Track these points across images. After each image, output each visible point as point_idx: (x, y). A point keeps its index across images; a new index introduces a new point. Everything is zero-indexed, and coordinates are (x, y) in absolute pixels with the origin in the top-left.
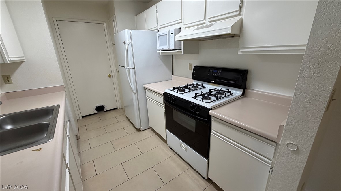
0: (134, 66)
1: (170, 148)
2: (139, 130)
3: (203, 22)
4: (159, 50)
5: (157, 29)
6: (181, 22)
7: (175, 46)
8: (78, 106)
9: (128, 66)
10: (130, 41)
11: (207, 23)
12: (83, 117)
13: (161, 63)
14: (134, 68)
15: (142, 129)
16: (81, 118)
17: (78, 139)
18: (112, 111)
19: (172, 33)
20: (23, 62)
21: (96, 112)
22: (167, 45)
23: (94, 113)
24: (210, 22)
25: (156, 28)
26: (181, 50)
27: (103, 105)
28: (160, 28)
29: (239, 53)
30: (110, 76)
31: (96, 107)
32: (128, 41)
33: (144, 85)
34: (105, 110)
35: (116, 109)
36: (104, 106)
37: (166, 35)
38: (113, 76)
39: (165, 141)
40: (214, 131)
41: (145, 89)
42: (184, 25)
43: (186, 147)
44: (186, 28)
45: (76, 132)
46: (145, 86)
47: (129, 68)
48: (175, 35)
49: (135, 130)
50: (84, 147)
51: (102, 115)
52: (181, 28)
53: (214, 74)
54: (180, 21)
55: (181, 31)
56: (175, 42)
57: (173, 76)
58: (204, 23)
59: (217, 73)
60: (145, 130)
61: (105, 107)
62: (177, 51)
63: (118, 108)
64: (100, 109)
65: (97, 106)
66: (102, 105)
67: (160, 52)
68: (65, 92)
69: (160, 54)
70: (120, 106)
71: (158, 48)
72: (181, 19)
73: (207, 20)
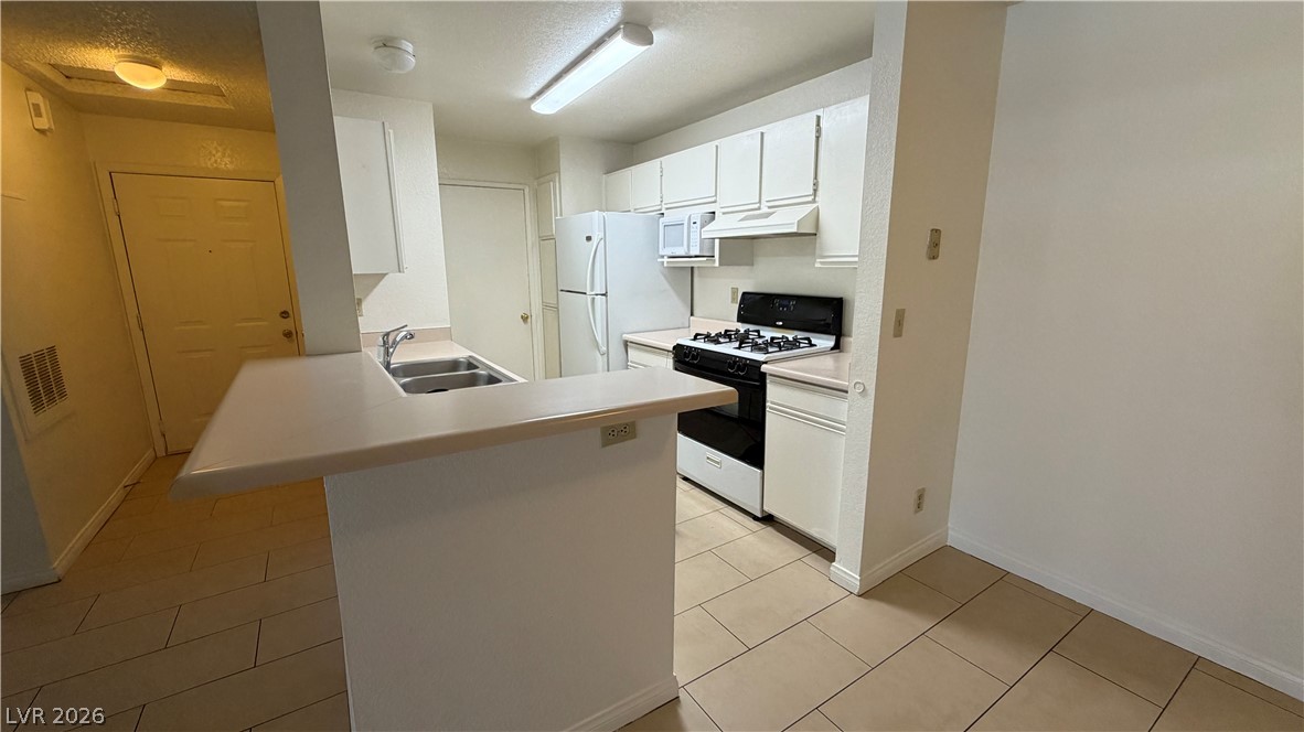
0: (606, 288)
1: (685, 479)
3: (756, 206)
4: (663, 257)
5: (660, 210)
6: (715, 202)
7: (701, 248)
10: (602, 235)
13: (666, 285)
14: (606, 295)
19: (695, 222)
22: (682, 245)
24: (770, 207)
25: (658, 208)
26: (713, 256)
28: (667, 209)
29: (817, 265)
30: (525, 319)
32: (598, 234)
33: (624, 335)
37: (682, 224)
38: (534, 317)
42: (722, 207)
43: (718, 459)
44: (724, 213)
46: (629, 336)
48: (702, 226)
52: (714, 213)
53: (783, 309)
54: (713, 199)
55: (714, 219)
56: (702, 241)
57: (692, 317)
58: (759, 209)
59: (787, 306)
62: (704, 259)
67: (666, 260)
69: (665, 265)
71: (661, 253)
72: (716, 196)
73: (764, 204)
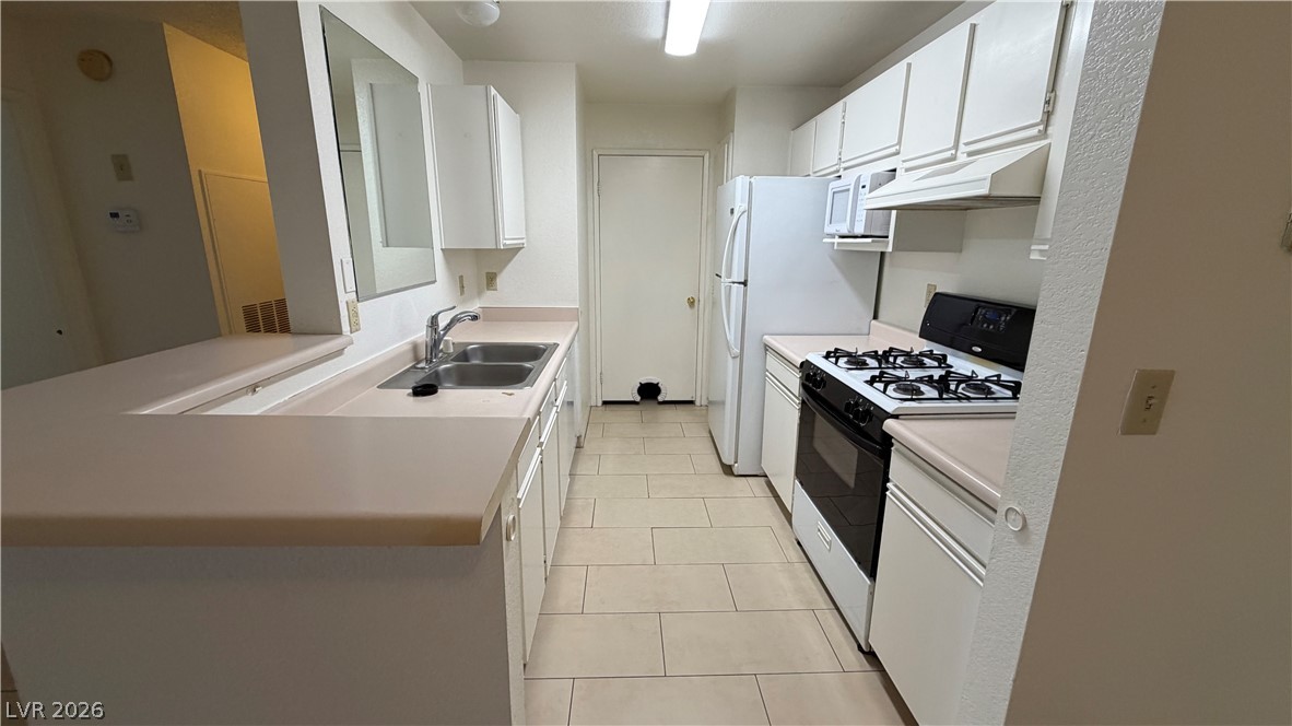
0: (746, 275)
1: (799, 543)
2: (728, 470)
3: (950, 154)
4: (833, 236)
5: (838, 171)
6: (897, 153)
7: (868, 225)
8: (599, 372)
9: (729, 276)
10: (745, 206)
11: (962, 158)
12: (605, 403)
13: (838, 275)
14: (745, 283)
15: (737, 469)
16: (600, 404)
17: (579, 446)
18: (678, 406)
19: (864, 187)
20: (520, 248)
21: (638, 398)
22: (847, 220)
23: (632, 399)
24: (970, 154)
25: (834, 169)
26: (887, 237)
28: (845, 169)
29: (1034, 256)
30: (691, 303)
31: (639, 385)
32: (740, 206)
33: (765, 337)
34: (660, 398)
35: (691, 402)
36: (659, 385)
37: (848, 190)
38: (702, 302)
39: (788, 516)
40: (896, 486)
41: (767, 348)
42: (904, 161)
43: (829, 538)
44: (907, 170)
45: (580, 429)
46: (769, 339)
47: (730, 280)
49: (718, 468)
50: (587, 467)
51: (649, 410)
52: (895, 170)
53: (988, 327)
54: (893, 150)
55: (894, 177)
56: (871, 212)
57: (873, 322)
58: (953, 158)
59: (996, 322)
60: (749, 478)
61: (663, 391)
62: (869, 240)
63: (698, 403)
64: (649, 392)
65: (642, 382)
66: (655, 382)
67: (837, 240)
68: (576, 323)
69: (836, 247)
70: (704, 398)
71: (829, 229)
72: (899, 143)
73: (962, 148)
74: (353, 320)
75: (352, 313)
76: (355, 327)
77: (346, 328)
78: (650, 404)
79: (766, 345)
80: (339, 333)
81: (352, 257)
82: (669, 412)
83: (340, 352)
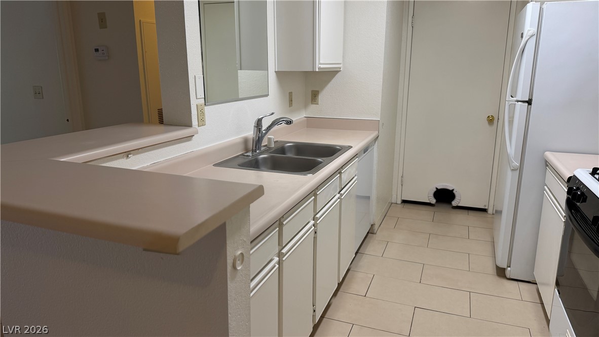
0: (531, 94)
8: (400, 175)
9: (514, 94)
10: (533, 31)
12: (404, 202)
14: (529, 102)
16: (399, 202)
17: (370, 232)
18: (471, 213)
20: (337, 72)
21: (433, 201)
23: (428, 202)
27: (453, 190)
31: (435, 190)
33: (546, 153)
34: (454, 203)
35: (484, 210)
36: (454, 192)
38: (501, 121)
39: (548, 322)
41: (547, 164)
47: (515, 99)
51: (442, 213)
60: (520, 283)
61: (457, 198)
63: (490, 211)
64: (444, 197)
65: (439, 188)
66: (451, 189)
68: (376, 133)
70: (494, 207)
74: (200, 118)
75: (200, 112)
76: (201, 122)
77: (195, 122)
78: (443, 208)
79: (546, 162)
80: (189, 125)
81: (203, 74)
82: (461, 216)
83: (189, 138)
